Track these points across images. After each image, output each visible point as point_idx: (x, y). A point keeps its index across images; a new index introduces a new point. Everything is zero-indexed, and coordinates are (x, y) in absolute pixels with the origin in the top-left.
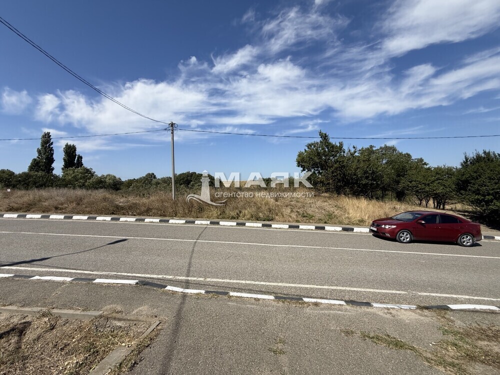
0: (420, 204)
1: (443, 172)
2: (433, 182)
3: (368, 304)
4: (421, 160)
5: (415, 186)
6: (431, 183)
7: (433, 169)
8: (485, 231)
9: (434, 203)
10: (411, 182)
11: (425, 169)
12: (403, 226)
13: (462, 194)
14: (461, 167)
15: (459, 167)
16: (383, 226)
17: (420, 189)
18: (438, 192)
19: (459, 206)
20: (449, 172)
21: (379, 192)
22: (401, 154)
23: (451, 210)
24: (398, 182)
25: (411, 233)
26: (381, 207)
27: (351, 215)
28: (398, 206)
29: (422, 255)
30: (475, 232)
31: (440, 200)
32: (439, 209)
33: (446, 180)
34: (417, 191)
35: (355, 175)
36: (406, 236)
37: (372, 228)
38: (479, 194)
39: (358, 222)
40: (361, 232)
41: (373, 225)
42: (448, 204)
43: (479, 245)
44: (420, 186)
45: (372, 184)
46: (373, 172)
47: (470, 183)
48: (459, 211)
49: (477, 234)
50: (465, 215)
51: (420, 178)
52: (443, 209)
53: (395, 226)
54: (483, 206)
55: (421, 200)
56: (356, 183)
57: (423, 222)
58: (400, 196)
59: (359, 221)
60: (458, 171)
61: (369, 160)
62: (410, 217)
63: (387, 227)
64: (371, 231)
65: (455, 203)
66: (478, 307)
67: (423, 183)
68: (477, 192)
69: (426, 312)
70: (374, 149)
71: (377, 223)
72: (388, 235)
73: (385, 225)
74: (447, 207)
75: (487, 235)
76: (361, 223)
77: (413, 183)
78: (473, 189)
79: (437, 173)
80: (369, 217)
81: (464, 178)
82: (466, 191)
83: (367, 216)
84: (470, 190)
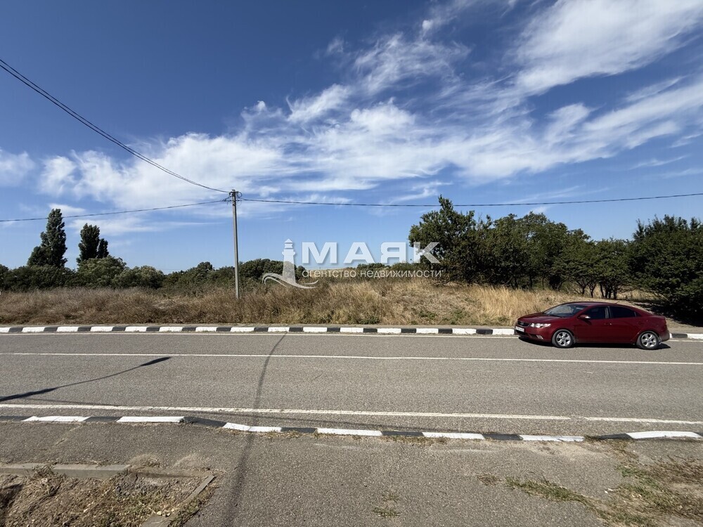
0: (583, 293)
1: (610, 247)
2: (598, 261)
3: (516, 437)
4: (580, 232)
5: (574, 268)
6: (596, 263)
7: (596, 244)
8: (673, 327)
9: (602, 290)
10: (568, 262)
11: (587, 244)
12: (561, 323)
13: (638, 277)
14: (634, 240)
15: (632, 239)
16: (533, 325)
17: (581, 272)
18: (605, 275)
19: (636, 294)
20: (618, 247)
21: (527, 279)
22: (553, 224)
23: (626, 299)
24: (550, 264)
25: (573, 334)
26: (529, 299)
27: (488, 312)
28: (552, 297)
29: (588, 363)
30: (658, 329)
31: (610, 286)
32: (610, 298)
33: (615, 259)
34: (577, 275)
35: (490, 255)
36: (565, 338)
37: (517, 328)
38: (660, 276)
39: (498, 321)
40: (503, 335)
41: (519, 324)
42: (621, 291)
43: (666, 347)
44: (580, 267)
45: (514, 267)
46: (516, 251)
47: (648, 261)
48: (636, 300)
49: (662, 331)
50: (644, 306)
51: (579, 257)
52: (615, 298)
53: (549, 325)
54: (667, 292)
55: (584, 288)
56: (493, 267)
57: (588, 317)
58: (556, 283)
59: (501, 319)
60: (631, 245)
61: (508, 234)
62: (569, 310)
63: (538, 326)
64: (517, 332)
65: (631, 290)
66: (670, 434)
67: (585, 264)
68: (657, 274)
69: (598, 445)
70: (515, 218)
71: (524, 321)
72: (541, 337)
73: (536, 323)
74: (620, 295)
75: (678, 332)
76: (502, 322)
77: (571, 263)
78: (652, 270)
79: (603, 250)
80: (513, 314)
81: (639, 255)
82: (643, 272)
83: (511, 311)
84: (648, 270)
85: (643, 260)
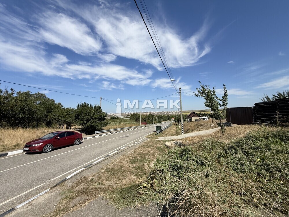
0: (60, 128)
1: (70, 110)
2: (66, 115)
4: (60, 104)
5: (57, 118)
7: (65, 109)
8: (84, 136)
9: (66, 126)
10: (54, 116)
11: (62, 108)
12: (48, 142)
13: (77, 121)
14: (77, 108)
17: (59, 119)
18: (68, 120)
19: (77, 127)
20: (72, 110)
21: (35, 123)
22: (49, 99)
23: (74, 129)
24: (47, 116)
25: (52, 145)
26: (35, 133)
27: (6, 143)
28: (46, 131)
29: (57, 156)
30: (80, 138)
31: (69, 125)
32: (69, 129)
33: (71, 115)
36: (49, 148)
37: (25, 149)
38: (82, 121)
39: (13, 147)
40: (15, 154)
41: (26, 146)
42: (72, 126)
43: (82, 143)
45: (28, 117)
47: (80, 116)
48: (77, 129)
50: (78, 131)
51: (59, 114)
53: (42, 144)
54: (84, 126)
55: (60, 126)
57: (59, 137)
58: (49, 124)
59: (15, 146)
60: (76, 110)
62: (52, 136)
63: (37, 145)
65: (75, 125)
67: (61, 116)
68: (82, 120)
69: (55, 188)
71: (29, 144)
72: (37, 150)
73: (35, 144)
75: (85, 138)
78: (81, 119)
79: (67, 111)
80: (24, 141)
81: (78, 114)
82: (78, 119)
83: (22, 140)
84: (80, 119)
85: (79, 115)
